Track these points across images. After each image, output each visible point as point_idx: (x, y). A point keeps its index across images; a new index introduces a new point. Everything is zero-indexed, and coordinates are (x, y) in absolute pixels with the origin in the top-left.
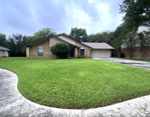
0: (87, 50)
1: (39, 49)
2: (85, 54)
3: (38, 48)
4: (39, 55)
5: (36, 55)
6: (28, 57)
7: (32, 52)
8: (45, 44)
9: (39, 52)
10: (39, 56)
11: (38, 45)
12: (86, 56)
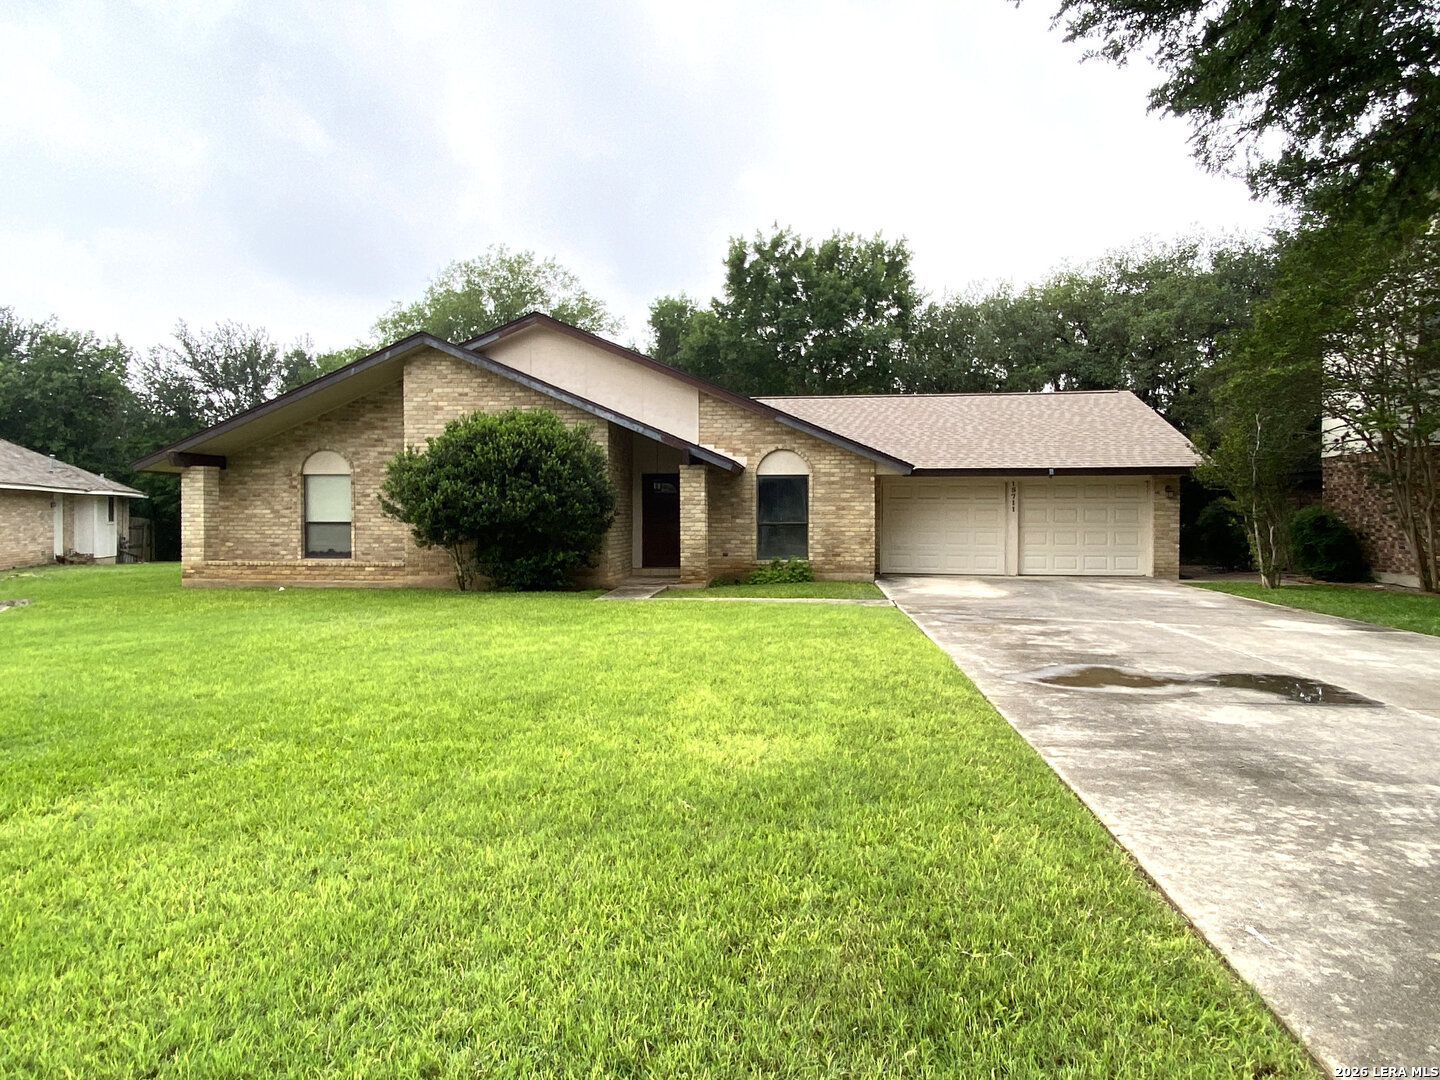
0: (843, 484)
1: (313, 484)
2: (815, 535)
3: (305, 478)
4: (316, 544)
5: (286, 543)
6: (199, 570)
7: (249, 518)
8: (375, 434)
9: (314, 517)
10: (308, 554)
11: (301, 442)
12: (832, 552)
